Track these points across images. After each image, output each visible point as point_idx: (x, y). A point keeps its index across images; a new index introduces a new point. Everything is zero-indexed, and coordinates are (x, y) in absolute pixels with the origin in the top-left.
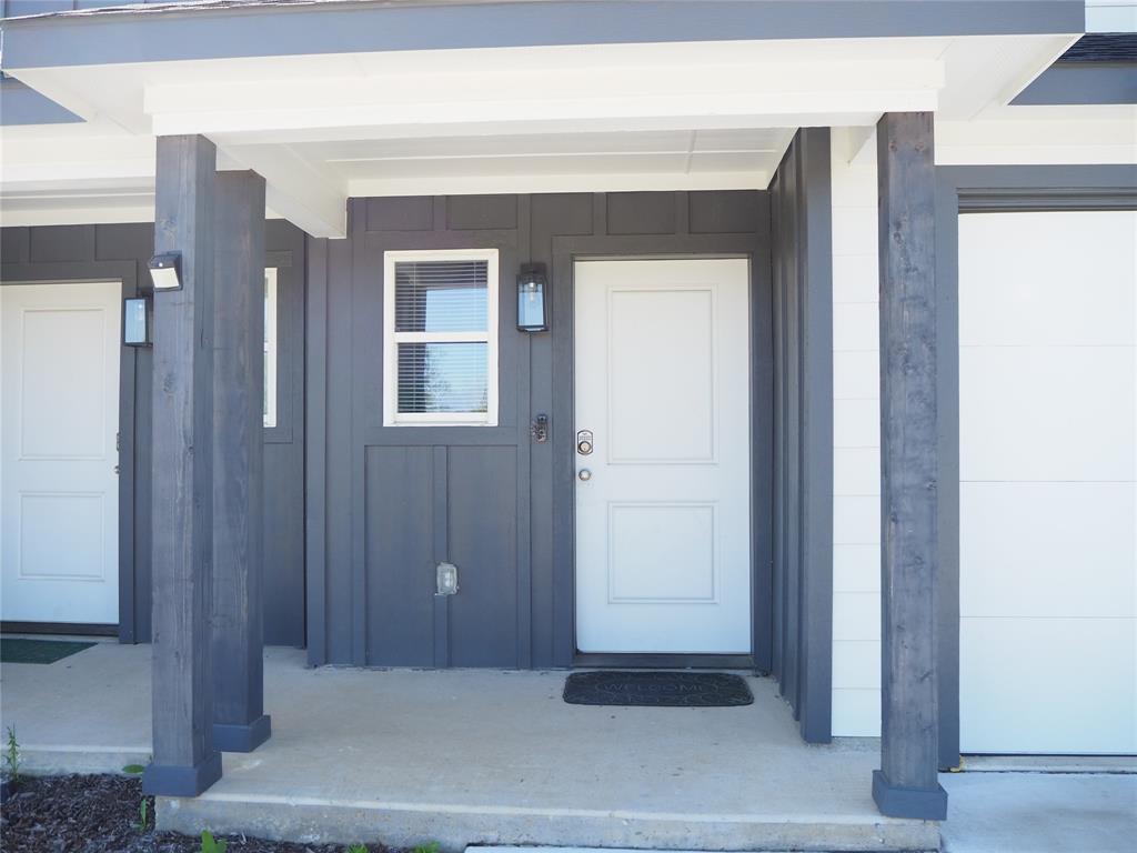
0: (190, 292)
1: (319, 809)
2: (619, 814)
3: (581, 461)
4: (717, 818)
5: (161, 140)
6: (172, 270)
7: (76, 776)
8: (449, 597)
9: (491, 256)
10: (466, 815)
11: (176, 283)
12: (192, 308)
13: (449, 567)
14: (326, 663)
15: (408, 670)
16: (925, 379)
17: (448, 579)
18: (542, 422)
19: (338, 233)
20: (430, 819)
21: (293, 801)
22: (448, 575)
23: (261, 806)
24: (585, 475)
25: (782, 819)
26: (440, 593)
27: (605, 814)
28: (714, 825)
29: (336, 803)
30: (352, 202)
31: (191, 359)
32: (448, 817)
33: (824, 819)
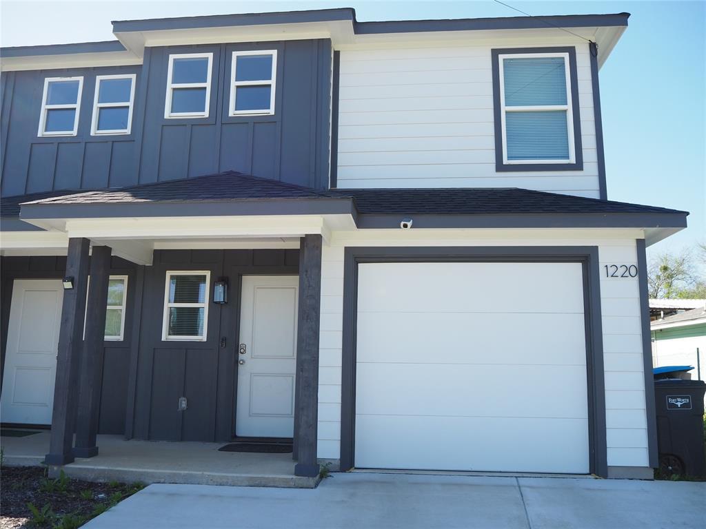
0: (76, 288)
1: (104, 470)
2: (205, 473)
3: (241, 357)
4: (238, 475)
5: (70, 239)
6: (70, 283)
7: (24, 467)
8: (183, 411)
9: (208, 274)
10: (154, 473)
11: (71, 287)
12: (76, 296)
13: (184, 399)
14: (132, 438)
15: (165, 442)
16: (313, 323)
17: (183, 404)
18: (224, 340)
19: (149, 263)
20: (142, 474)
21: (96, 468)
22: (183, 402)
23: (85, 469)
24: (241, 362)
25: (260, 476)
26: (180, 409)
27: (201, 473)
28: (237, 477)
29: (110, 468)
30: (156, 251)
31: (74, 313)
32: (148, 473)
33: (274, 476)
